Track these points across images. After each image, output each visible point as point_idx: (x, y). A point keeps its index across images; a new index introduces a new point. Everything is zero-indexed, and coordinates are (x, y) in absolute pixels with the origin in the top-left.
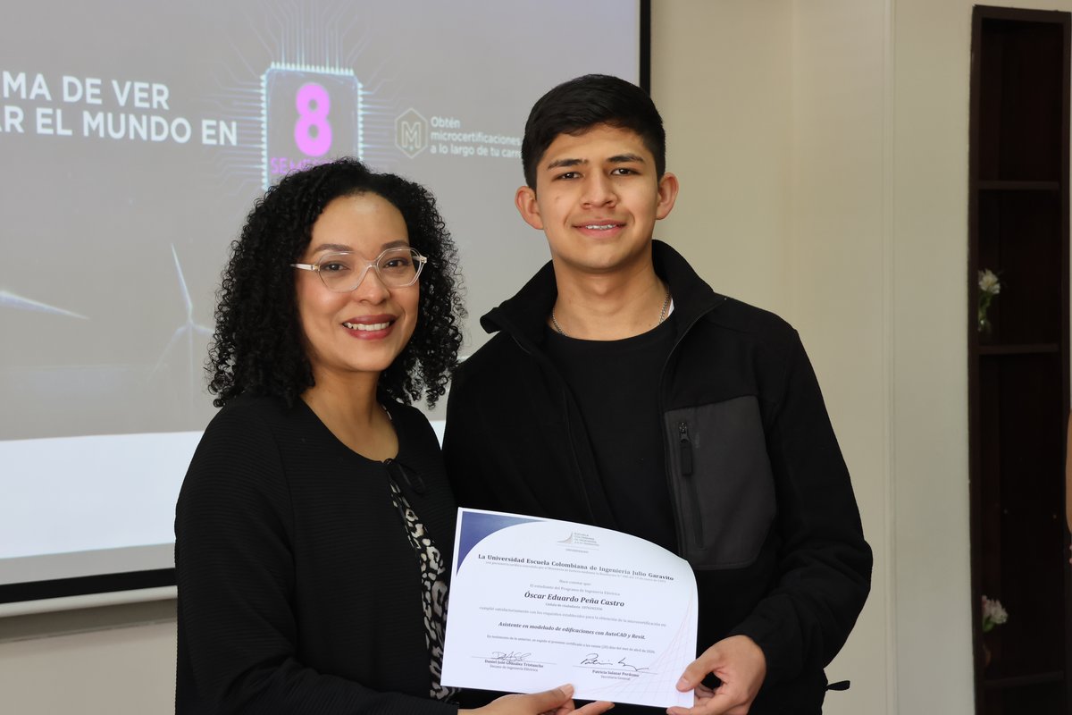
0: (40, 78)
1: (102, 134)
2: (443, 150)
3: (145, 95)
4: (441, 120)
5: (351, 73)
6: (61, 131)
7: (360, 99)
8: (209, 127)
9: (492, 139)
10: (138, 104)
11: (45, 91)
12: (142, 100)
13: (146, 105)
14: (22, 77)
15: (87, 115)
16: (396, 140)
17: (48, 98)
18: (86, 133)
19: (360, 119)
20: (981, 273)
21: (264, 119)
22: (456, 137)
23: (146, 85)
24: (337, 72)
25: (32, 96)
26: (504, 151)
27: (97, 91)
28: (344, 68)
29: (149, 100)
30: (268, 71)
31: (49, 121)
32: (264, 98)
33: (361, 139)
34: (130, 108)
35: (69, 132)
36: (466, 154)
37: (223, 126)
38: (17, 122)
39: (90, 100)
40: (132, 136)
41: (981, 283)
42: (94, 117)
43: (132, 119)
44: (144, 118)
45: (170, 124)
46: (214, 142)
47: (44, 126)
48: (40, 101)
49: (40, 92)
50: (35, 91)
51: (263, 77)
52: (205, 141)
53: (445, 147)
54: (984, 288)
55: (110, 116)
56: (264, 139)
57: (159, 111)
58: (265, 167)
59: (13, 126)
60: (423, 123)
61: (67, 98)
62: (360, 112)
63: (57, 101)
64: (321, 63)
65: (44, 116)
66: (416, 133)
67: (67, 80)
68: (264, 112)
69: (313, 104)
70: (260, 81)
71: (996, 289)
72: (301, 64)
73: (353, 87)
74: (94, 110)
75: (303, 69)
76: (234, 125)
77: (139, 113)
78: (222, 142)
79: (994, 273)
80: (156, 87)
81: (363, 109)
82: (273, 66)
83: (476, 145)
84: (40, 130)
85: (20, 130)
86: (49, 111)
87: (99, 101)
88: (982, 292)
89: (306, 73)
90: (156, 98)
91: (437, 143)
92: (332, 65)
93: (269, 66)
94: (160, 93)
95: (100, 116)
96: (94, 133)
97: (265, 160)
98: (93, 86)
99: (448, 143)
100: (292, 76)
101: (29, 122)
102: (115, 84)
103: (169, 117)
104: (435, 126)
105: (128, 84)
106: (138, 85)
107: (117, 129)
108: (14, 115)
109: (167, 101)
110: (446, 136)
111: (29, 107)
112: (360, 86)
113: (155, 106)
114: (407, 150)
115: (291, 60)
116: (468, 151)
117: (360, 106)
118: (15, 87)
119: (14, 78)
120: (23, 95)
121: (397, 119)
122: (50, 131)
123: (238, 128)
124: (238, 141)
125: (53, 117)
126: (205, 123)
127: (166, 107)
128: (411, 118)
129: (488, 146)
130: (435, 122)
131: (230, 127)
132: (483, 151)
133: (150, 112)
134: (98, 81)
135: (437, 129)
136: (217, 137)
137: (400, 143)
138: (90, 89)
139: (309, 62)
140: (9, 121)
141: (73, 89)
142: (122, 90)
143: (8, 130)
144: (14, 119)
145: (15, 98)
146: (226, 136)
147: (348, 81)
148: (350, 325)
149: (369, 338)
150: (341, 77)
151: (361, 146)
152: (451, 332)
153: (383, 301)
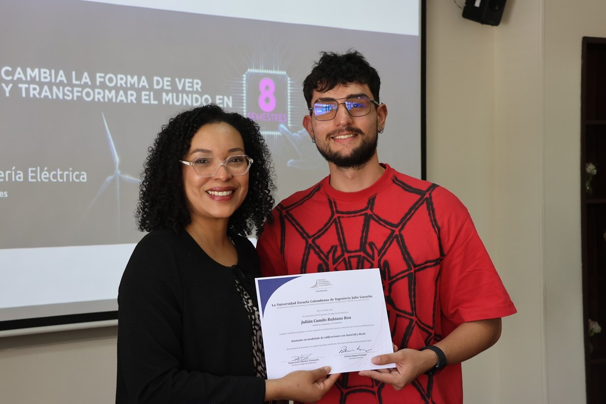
0: (144, 78)
1: (171, 103)
3: (190, 85)
5: (285, 73)
6: (153, 102)
7: (289, 85)
8: (219, 99)
10: (187, 89)
11: (146, 84)
12: (189, 87)
13: (191, 89)
14: (136, 78)
15: (164, 95)
17: (147, 87)
18: (164, 102)
19: (289, 94)
20: (587, 165)
21: (245, 95)
23: (191, 80)
24: (278, 72)
25: (140, 86)
27: (169, 83)
28: (282, 71)
29: (192, 87)
30: (246, 73)
31: (147, 97)
32: (244, 85)
33: (289, 103)
34: (184, 91)
35: (156, 102)
37: (226, 98)
38: (133, 98)
39: (166, 88)
40: (184, 104)
41: (587, 169)
42: (167, 95)
43: (185, 96)
44: (190, 95)
45: (201, 98)
47: (145, 100)
48: (144, 88)
49: (144, 84)
50: (141, 84)
51: (244, 76)
54: (588, 171)
55: (175, 95)
56: (245, 104)
57: (197, 92)
59: (131, 100)
61: (155, 87)
62: (289, 91)
63: (151, 88)
64: (271, 69)
65: (145, 95)
67: (155, 78)
68: (245, 92)
69: (267, 87)
70: (243, 77)
71: (595, 172)
72: (261, 69)
73: (286, 80)
74: (167, 92)
75: (263, 71)
76: (231, 98)
77: (188, 93)
78: (225, 106)
79: (594, 164)
80: (195, 81)
81: (291, 90)
82: (249, 70)
84: (144, 102)
85: (135, 101)
86: (148, 93)
87: (169, 88)
88: (588, 173)
89: (264, 73)
90: (195, 86)
92: (276, 69)
93: (247, 70)
94: (197, 84)
95: (170, 95)
96: (167, 102)
98: (167, 81)
100: (257, 75)
101: (139, 98)
102: (177, 80)
103: (201, 94)
105: (183, 80)
106: (187, 80)
107: (178, 100)
108: (132, 95)
109: (201, 88)
111: (139, 91)
112: (289, 79)
113: (195, 90)
115: (257, 67)
117: (289, 88)
118: (132, 82)
119: (132, 78)
120: (136, 86)
122: (148, 102)
123: (233, 99)
124: (233, 106)
125: (149, 95)
126: (218, 97)
127: (200, 90)
131: (229, 99)
133: (192, 93)
134: (169, 79)
136: (223, 103)
138: (166, 82)
139: (265, 68)
140: (130, 98)
141: (158, 83)
142: (180, 82)
143: (129, 101)
144: (132, 97)
145: (132, 87)
146: (227, 103)
147: (283, 77)
148: (210, 192)
149: (220, 200)
150: (280, 75)
151: (289, 107)
152: (269, 198)
153: (228, 180)
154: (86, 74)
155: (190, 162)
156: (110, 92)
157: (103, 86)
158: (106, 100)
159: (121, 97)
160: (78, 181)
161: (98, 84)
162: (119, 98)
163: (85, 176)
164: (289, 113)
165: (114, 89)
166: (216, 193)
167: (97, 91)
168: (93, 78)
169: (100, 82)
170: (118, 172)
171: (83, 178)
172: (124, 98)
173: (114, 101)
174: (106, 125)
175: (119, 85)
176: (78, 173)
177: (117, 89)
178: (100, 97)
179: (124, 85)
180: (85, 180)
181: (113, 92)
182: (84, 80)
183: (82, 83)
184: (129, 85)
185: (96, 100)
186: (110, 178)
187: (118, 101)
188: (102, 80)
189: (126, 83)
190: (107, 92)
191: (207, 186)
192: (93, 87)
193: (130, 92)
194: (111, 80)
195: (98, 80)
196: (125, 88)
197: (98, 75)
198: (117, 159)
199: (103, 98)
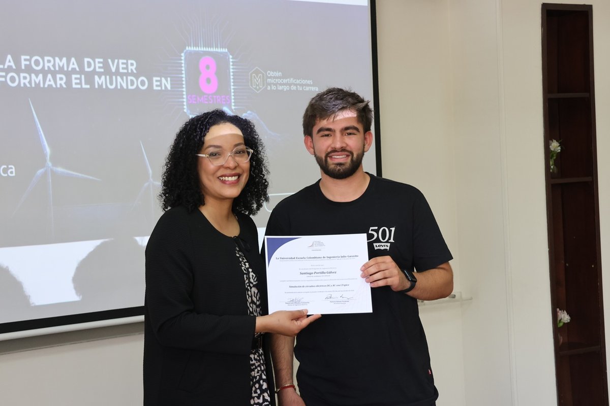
0: (73, 60)
1: (104, 87)
2: (274, 88)
3: (125, 66)
4: (272, 73)
5: (226, 50)
6: (84, 86)
7: (231, 64)
8: (157, 81)
9: (298, 82)
10: (121, 71)
11: (76, 66)
12: (123, 68)
13: (125, 71)
14: (64, 60)
15: (96, 77)
16: (250, 84)
17: (78, 69)
18: (96, 86)
19: (232, 74)
20: (551, 142)
21: (184, 76)
22: (280, 81)
23: (125, 61)
24: (219, 50)
25: (70, 69)
26: (304, 87)
27: (101, 65)
28: (223, 48)
29: (127, 68)
30: (185, 51)
31: (78, 81)
32: (183, 65)
34: (117, 73)
35: (88, 86)
36: (285, 90)
37: (163, 79)
38: (63, 82)
39: (98, 70)
40: (119, 87)
41: (550, 147)
42: (100, 78)
43: (119, 78)
44: (125, 78)
45: (137, 80)
46: (159, 88)
47: (76, 84)
48: (74, 71)
49: (73, 66)
51: (183, 54)
52: (155, 88)
53: (274, 86)
54: (552, 149)
55: (108, 77)
56: (184, 86)
57: (132, 74)
58: (185, 100)
60: (263, 74)
61: (87, 69)
62: (231, 70)
63: (82, 71)
64: (210, 46)
65: (76, 79)
66: (259, 80)
67: (86, 60)
68: (183, 72)
70: (181, 56)
71: (559, 149)
72: (201, 47)
73: (227, 58)
74: (100, 75)
75: (202, 49)
76: (169, 79)
77: (122, 75)
78: (163, 88)
79: (557, 141)
80: (130, 62)
81: (233, 69)
82: (187, 48)
83: (290, 85)
84: (74, 86)
85: (64, 86)
86: (78, 76)
87: (102, 70)
88: (552, 151)
89: (204, 51)
90: (130, 67)
91: (270, 84)
92: (216, 47)
93: (185, 49)
94: (132, 64)
95: (103, 77)
96: (100, 86)
97: (185, 96)
98: (99, 62)
99: (276, 84)
100: (197, 53)
101: (69, 82)
102: (110, 61)
103: (137, 76)
104: (269, 76)
105: (116, 61)
106: (121, 61)
107: (111, 84)
108: (61, 79)
109: (135, 69)
110: (275, 81)
111: (68, 74)
112: (231, 57)
113: (130, 71)
114: (256, 88)
115: (196, 45)
116: (286, 88)
117: (231, 67)
118: (61, 65)
119: (61, 60)
120: (65, 69)
121: (251, 72)
122: (79, 86)
123: (171, 80)
124: (171, 88)
125: (80, 79)
126: (155, 79)
127: (135, 71)
128: (257, 72)
129: (296, 85)
130: (269, 74)
131: (167, 81)
132: (294, 88)
133: (127, 74)
134: (101, 60)
135: (270, 77)
136: (160, 86)
137: (252, 86)
138: (98, 64)
139: (205, 46)
140: (59, 82)
141: (89, 65)
142: (113, 64)
143: (58, 86)
144: (61, 81)
145: (61, 71)
146: (165, 85)
147: (225, 54)
148: (221, 178)
149: (230, 184)
150: (221, 53)
151: (232, 87)
152: (264, 181)
153: (235, 168)
154: (9, 57)
155: (206, 154)
156: (37, 77)
157: (29, 70)
158: (33, 85)
159: (50, 81)
160: (6, 175)
161: (23, 67)
162: (47, 83)
163: (13, 170)
164: (233, 94)
165: (41, 73)
166: (226, 178)
167: (22, 75)
168: (17, 61)
169: (25, 65)
170: (50, 164)
171: (12, 172)
172: (52, 83)
173: (42, 85)
174: (34, 113)
175: (46, 68)
176: (5, 166)
177: (44, 72)
178: (27, 81)
179: (52, 69)
180: (14, 175)
181: (41, 76)
182: (7, 64)
183: (6, 67)
184: (57, 69)
185: (22, 85)
186: (40, 172)
187: (46, 86)
188: (28, 63)
189: (54, 66)
190: (33, 76)
191: (219, 173)
192: (18, 71)
193: (58, 76)
194: (37, 63)
195: (23, 63)
196: (53, 71)
197: (23, 57)
198: (48, 150)
199: (30, 82)
